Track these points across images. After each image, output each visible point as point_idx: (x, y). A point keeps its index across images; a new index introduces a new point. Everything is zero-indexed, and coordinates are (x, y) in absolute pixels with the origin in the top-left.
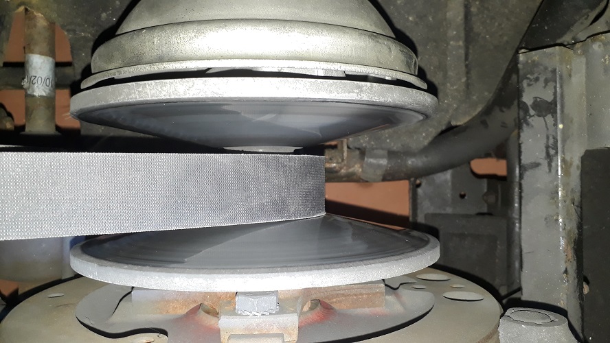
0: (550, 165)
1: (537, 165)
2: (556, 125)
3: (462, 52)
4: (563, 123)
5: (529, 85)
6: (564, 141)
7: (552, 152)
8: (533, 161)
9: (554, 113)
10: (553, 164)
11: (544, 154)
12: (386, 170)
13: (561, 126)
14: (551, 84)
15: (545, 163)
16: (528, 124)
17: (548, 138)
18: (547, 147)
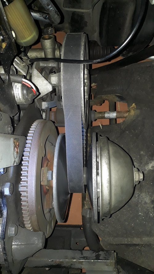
0: (81, 257)
1: (82, 254)
2: (93, 259)
3: (123, 243)
4: (93, 261)
5: (105, 253)
6: (88, 262)
7: (85, 258)
8: (83, 253)
9: (96, 259)
10: (82, 258)
11: (85, 256)
12: (85, 217)
13: (92, 261)
14: (104, 259)
15: (83, 256)
16: (94, 252)
17: (89, 257)
18: (87, 257)
